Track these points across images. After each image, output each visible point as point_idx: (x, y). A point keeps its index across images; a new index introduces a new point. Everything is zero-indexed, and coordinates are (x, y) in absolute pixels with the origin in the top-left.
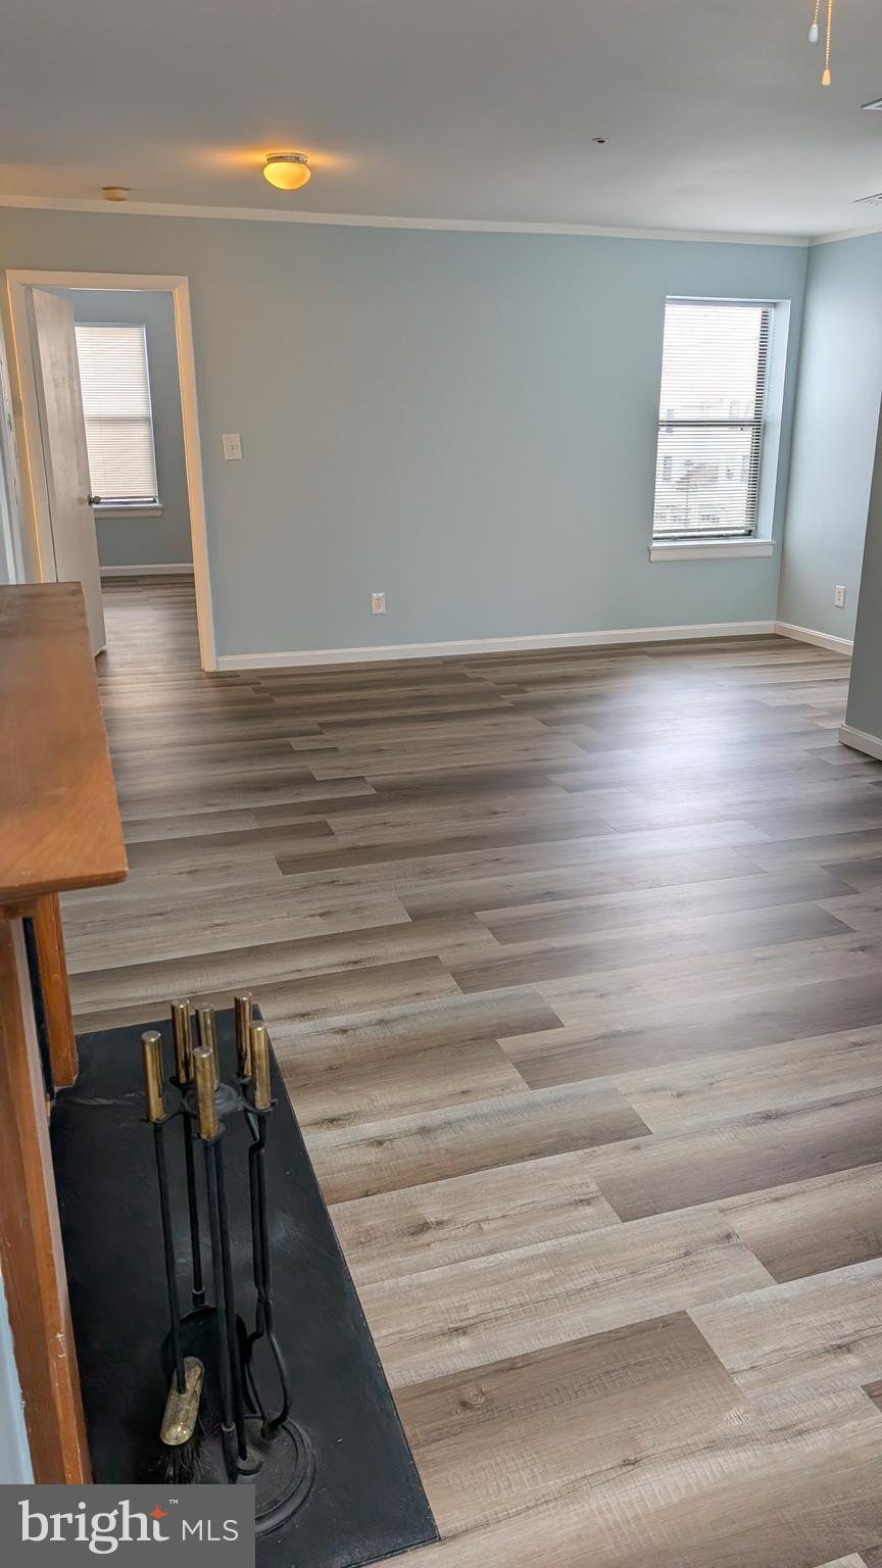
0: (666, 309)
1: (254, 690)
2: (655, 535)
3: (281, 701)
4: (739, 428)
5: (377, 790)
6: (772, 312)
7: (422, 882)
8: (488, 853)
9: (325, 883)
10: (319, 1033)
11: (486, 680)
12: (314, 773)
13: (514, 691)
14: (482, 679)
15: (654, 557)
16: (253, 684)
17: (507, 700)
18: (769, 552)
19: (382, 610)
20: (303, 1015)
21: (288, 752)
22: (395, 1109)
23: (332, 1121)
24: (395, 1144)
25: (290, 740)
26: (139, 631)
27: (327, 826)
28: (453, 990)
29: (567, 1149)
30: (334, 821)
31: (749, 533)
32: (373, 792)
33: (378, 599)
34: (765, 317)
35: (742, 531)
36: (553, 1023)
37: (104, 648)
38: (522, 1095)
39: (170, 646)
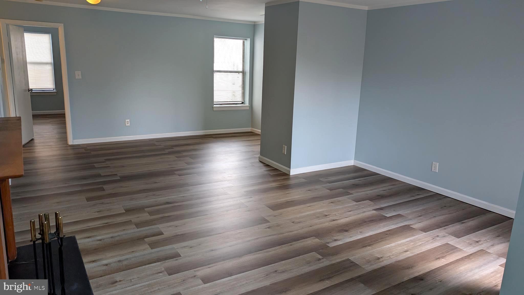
0: (214, 39)
1: (85, 150)
2: (214, 103)
3: (93, 153)
4: (238, 73)
5: (120, 178)
6: (245, 41)
7: (130, 202)
8: (151, 193)
9: (100, 204)
10: (93, 241)
11: (161, 145)
12: (101, 174)
13: (170, 148)
14: (160, 145)
15: (214, 109)
16: (85, 148)
17: (167, 151)
18: (248, 108)
19: (129, 125)
20: (88, 237)
21: (93, 168)
22: (112, 257)
23: (94, 261)
24: (111, 265)
25: (95, 164)
26: (46, 132)
27: (103, 188)
28: (134, 228)
29: (158, 262)
30: (105, 187)
31: (243, 103)
32: (119, 178)
33: (128, 122)
34: (244, 42)
35: (241, 102)
36: (161, 234)
37: (33, 138)
38: (150, 251)
39: (57, 137)
